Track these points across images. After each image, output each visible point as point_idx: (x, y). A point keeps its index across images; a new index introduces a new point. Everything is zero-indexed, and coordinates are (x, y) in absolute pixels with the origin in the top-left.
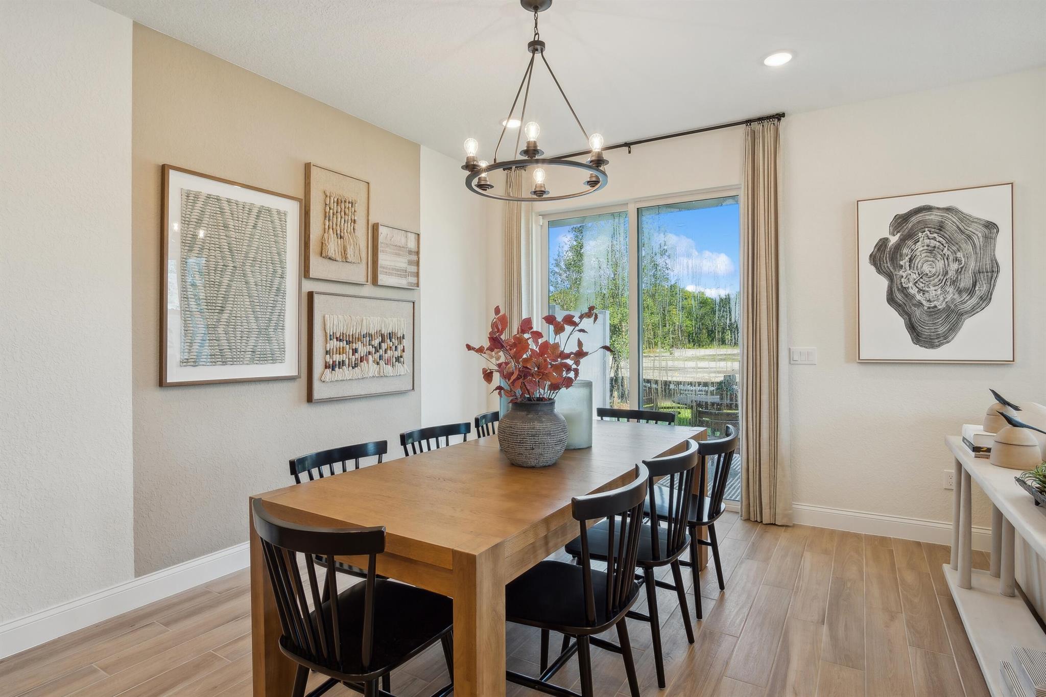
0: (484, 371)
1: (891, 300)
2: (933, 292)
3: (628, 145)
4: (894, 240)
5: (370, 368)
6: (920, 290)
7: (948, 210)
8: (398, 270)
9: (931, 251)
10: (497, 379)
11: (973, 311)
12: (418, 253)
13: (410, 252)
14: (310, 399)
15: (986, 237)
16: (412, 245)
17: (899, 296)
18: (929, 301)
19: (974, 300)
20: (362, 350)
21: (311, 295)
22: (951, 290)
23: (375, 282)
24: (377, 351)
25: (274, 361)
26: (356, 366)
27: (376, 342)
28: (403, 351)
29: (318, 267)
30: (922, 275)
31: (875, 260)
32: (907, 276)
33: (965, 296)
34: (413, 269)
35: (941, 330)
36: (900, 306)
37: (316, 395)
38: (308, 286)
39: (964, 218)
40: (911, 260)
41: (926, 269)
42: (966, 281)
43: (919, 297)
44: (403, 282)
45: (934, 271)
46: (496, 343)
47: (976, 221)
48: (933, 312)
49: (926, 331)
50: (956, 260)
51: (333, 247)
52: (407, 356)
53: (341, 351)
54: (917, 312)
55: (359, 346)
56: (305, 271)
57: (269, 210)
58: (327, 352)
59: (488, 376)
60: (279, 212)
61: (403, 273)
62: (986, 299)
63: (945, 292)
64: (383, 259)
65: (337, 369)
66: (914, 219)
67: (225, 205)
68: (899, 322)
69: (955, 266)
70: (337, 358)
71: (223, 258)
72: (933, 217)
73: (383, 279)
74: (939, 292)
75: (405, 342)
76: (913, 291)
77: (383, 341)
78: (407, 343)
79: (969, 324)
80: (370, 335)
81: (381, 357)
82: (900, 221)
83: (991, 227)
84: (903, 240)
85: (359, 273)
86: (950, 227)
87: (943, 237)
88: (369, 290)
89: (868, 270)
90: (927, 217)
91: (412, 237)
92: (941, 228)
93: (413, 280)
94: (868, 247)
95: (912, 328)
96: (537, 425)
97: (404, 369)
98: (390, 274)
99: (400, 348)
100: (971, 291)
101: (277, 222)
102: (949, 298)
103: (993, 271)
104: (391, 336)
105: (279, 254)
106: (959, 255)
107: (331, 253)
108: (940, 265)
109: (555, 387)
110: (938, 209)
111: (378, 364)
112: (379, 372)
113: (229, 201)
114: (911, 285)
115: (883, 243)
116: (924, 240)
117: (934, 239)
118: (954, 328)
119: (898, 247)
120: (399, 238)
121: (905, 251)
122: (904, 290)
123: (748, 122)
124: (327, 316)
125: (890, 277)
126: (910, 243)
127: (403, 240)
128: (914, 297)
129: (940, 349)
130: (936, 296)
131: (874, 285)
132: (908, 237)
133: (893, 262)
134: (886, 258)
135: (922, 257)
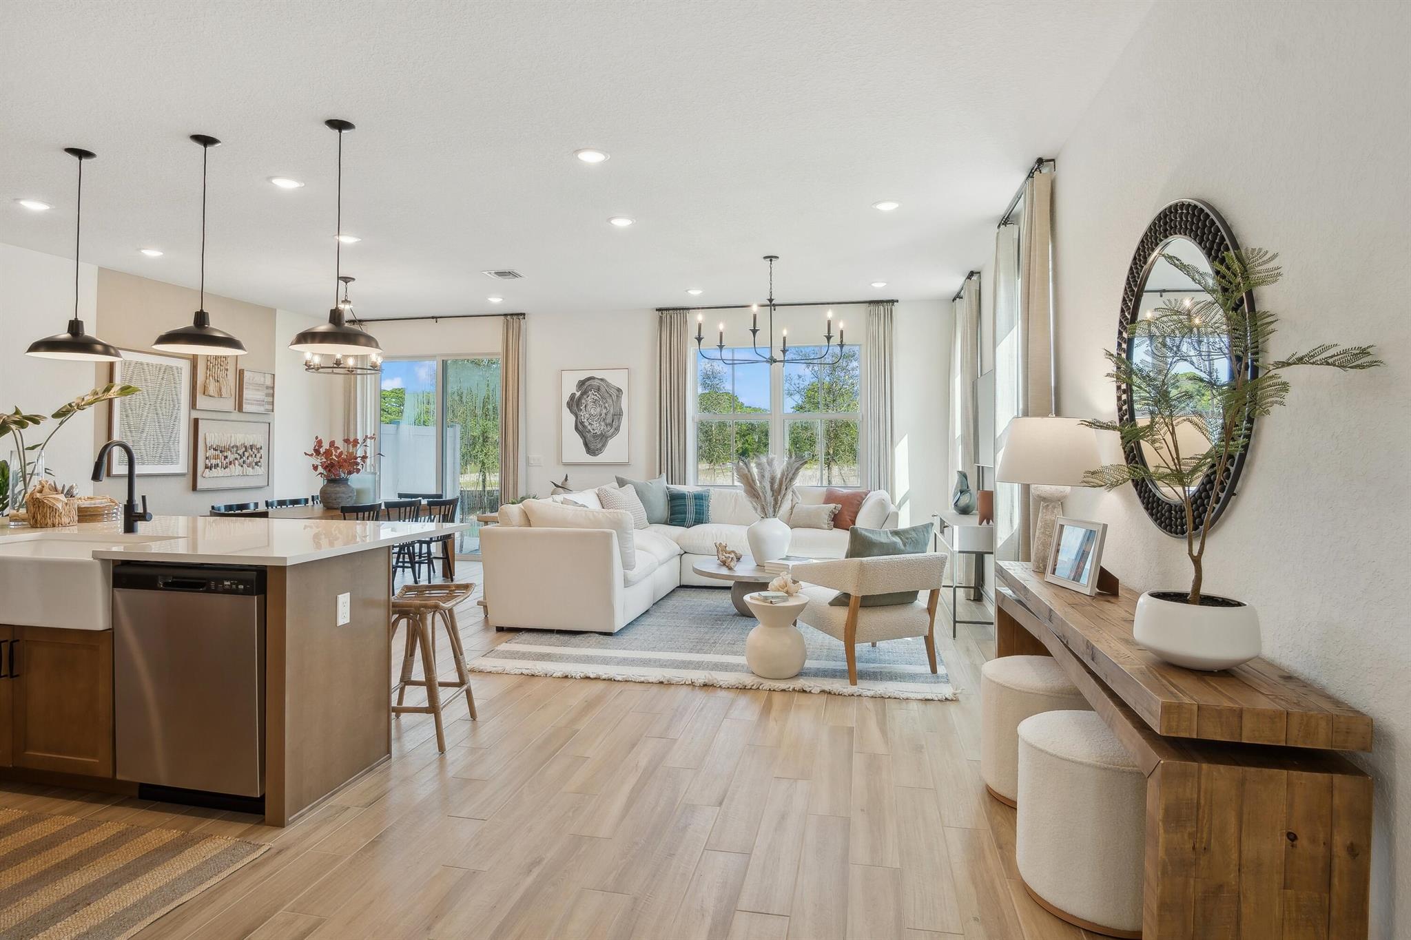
0: (313, 465)
1: (577, 428)
2: (595, 425)
3: (436, 318)
4: (578, 394)
5: (236, 469)
6: (590, 423)
7: (602, 380)
8: (257, 401)
9: (595, 402)
10: (320, 469)
11: (612, 436)
12: (273, 388)
13: (267, 388)
14: (194, 488)
15: (617, 396)
16: (269, 382)
17: (580, 426)
18: (593, 430)
19: (612, 430)
20: (231, 457)
21: (196, 421)
22: (603, 424)
23: (240, 409)
24: (241, 458)
25: (172, 463)
26: (226, 467)
27: (241, 452)
28: (261, 458)
29: (202, 402)
30: (591, 415)
31: (569, 405)
32: (584, 415)
33: (609, 427)
34: (270, 399)
35: (599, 446)
36: (581, 432)
37: (200, 486)
38: (195, 415)
39: (608, 385)
40: (585, 406)
41: (592, 411)
42: (609, 420)
43: (589, 427)
44: (261, 409)
45: (595, 413)
46: (317, 452)
47: (614, 387)
48: (595, 436)
49: (592, 447)
50: (605, 407)
51: (212, 388)
52: (264, 461)
53: (216, 457)
54: (588, 435)
55: (228, 454)
56: (193, 405)
57: (171, 367)
58: (207, 458)
59: (315, 468)
60: (177, 368)
61: (260, 403)
62: (617, 429)
63: (600, 425)
64: (247, 394)
65: (213, 469)
66: (587, 383)
67: (145, 367)
68: (581, 441)
69: (604, 411)
70: (214, 462)
71: (144, 399)
72: (595, 383)
73: (246, 408)
74: (598, 425)
75: (262, 451)
76: (587, 424)
77: (246, 451)
78: (264, 452)
79: (611, 442)
80: (237, 447)
81: (244, 462)
82: (582, 384)
83: (619, 390)
84: (582, 395)
85: (229, 404)
86: (603, 390)
87: (599, 394)
88: (236, 415)
89: (566, 411)
90: (593, 383)
91: (269, 378)
92: (599, 389)
93: (270, 407)
94: (566, 398)
95: (586, 445)
96: (338, 489)
97: (260, 470)
98: (252, 404)
99: (258, 455)
100: (611, 426)
101: (176, 374)
102: (602, 428)
103: (618, 415)
104: (251, 447)
105: (177, 395)
106: (606, 405)
107: (211, 393)
108: (598, 410)
109: (350, 473)
110: (597, 379)
111: (242, 466)
112: (243, 473)
113: (148, 364)
114: (585, 420)
115: (573, 395)
116: (592, 395)
117: (596, 395)
118: (604, 446)
119: (580, 398)
120: (259, 379)
121: (583, 401)
122: (582, 423)
123: (506, 315)
124: (207, 434)
125: (576, 415)
126: (585, 397)
127: (262, 379)
128: (587, 427)
129: (598, 457)
130: (597, 427)
131: (569, 419)
132: (584, 393)
133: (577, 407)
134: (574, 404)
135: (590, 405)
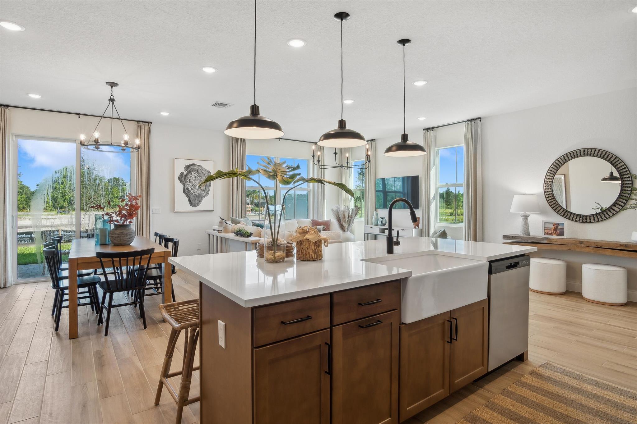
1: (184, 192)
3: (79, 114)
4: (185, 173)
6: (192, 189)
7: (199, 166)
9: (195, 177)
11: (205, 196)
17: (186, 191)
18: (194, 193)
19: (205, 193)
22: (200, 189)
30: (193, 185)
31: (180, 179)
32: (189, 185)
33: (203, 192)
35: (197, 202)
36: (187, 194)
39: (203, 169)
40: (190, 180)
41: (194, 183)
42: (204, 188)
43: (192, 191)
45: (196, 183)
47: (206, 171)
48: (195, 196)
49: (193, 202)
54: (191, 196)
62: (208, 193)
66: (191, 167)
68: (187, 199)
72: (195, 167)
74: (197, 190)
76: (190, 189)
79: (204, 200)
82: (187, 167)
83: (209, 172)
84: (188, 173)
86: (200, 171)
87: (198, 174)
89: (178, 182)
90: (194, 167)
92: (197, 171)
94: (178, 175)
95: (190, 201)
100: (204, 190)
102: (199, 192)
103: (210, 185)
106: (202, 180)
110: (197, 165)
114: (190, 187)
115: (182, 174)
116: (193, 174)
117: (196, 174)
118: (200, 201)
119: (186, 175)
121: (188, 177)
122: (188, 189)
123: (137, 121)
125: (184, 184)
126: (189, 174)
128: (190, 191)
129: (197, 207)
130: (196, 191)
131: (179, 187)
132: (189, 172)
133: (185, 180)
134: (183, 178)
135: (192, 179)
